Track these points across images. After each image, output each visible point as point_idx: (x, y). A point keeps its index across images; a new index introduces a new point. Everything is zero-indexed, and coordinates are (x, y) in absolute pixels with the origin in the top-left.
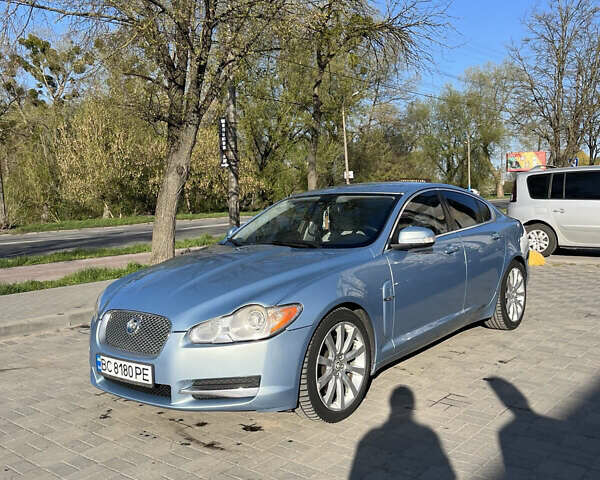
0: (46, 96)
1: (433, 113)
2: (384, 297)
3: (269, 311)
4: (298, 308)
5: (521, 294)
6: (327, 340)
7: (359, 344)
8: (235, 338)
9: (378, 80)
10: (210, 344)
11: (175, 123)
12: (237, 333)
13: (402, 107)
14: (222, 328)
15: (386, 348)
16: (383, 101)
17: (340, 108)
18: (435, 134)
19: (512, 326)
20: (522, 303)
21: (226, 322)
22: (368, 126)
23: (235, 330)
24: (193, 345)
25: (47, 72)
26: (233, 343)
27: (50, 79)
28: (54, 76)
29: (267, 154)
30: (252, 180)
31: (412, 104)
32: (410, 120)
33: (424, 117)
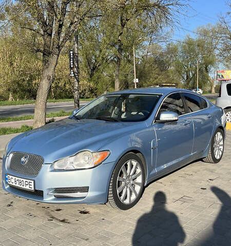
2: (152, 147)
3: (93, 154)
5: (221, 145)
6: (123, 168)
7: (139, 170)
8: (76, 167)
9: (152, 32)
10: (64, 170)
11: (47, 53)
12: (77, 165)
13: (164, 46)
14: (70, 162)
15: (152, 173)
16: (154, 43)
18: (181, 60)
19: (216, 161)
20: (222, 150)
21: (72, 159)
22: (147, 56)
23: (76, 163)
24: (55, 170)
26: (75, 170)
29: (94, 69)
30: (86, 82)
31: (169, 44)
32: (168, 53)
33: (175, 51)
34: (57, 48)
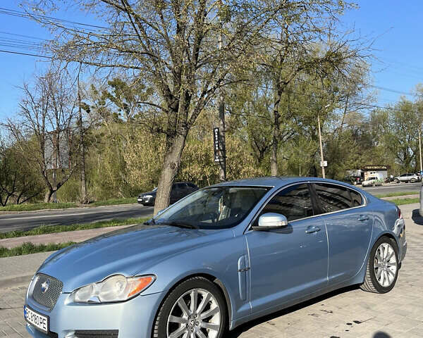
0: (123, 116)
1: (391, 117)
2: (239, 268)
3: (128, 280)
4: (153, 278)
5: (393, 264)
6: (180, 301)
7: (214, 305)
8: (102, 300)
9: (348, 96)
11: (171, 134)
12: (104, 296)
13: (366, 114)
14: (96, 291)
15: (242, 309)
16: (352, 110)
17: (317, 116)
18: (393, 132)
19: (382, 290)
20: (394, 272)
22: (341, 128)
23: (104, 293)
24: (75, 303)
25: (124, 101)
26: (101, 303)
27: (126, 105)
28: (129, 104)
29: (264, 150)
30: (253, 169)
31: (374, 111)
32: (374, 123)
33: (384, 121)
34: (183, 126)
